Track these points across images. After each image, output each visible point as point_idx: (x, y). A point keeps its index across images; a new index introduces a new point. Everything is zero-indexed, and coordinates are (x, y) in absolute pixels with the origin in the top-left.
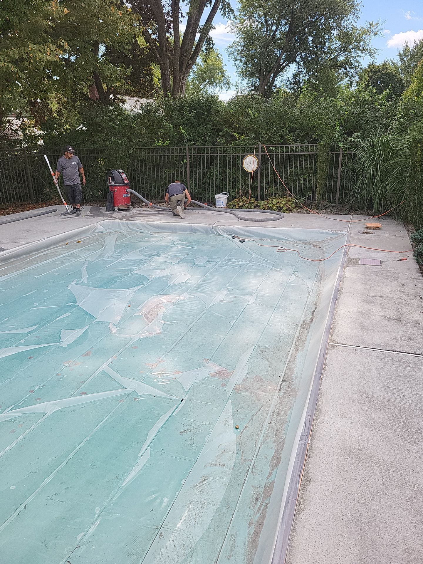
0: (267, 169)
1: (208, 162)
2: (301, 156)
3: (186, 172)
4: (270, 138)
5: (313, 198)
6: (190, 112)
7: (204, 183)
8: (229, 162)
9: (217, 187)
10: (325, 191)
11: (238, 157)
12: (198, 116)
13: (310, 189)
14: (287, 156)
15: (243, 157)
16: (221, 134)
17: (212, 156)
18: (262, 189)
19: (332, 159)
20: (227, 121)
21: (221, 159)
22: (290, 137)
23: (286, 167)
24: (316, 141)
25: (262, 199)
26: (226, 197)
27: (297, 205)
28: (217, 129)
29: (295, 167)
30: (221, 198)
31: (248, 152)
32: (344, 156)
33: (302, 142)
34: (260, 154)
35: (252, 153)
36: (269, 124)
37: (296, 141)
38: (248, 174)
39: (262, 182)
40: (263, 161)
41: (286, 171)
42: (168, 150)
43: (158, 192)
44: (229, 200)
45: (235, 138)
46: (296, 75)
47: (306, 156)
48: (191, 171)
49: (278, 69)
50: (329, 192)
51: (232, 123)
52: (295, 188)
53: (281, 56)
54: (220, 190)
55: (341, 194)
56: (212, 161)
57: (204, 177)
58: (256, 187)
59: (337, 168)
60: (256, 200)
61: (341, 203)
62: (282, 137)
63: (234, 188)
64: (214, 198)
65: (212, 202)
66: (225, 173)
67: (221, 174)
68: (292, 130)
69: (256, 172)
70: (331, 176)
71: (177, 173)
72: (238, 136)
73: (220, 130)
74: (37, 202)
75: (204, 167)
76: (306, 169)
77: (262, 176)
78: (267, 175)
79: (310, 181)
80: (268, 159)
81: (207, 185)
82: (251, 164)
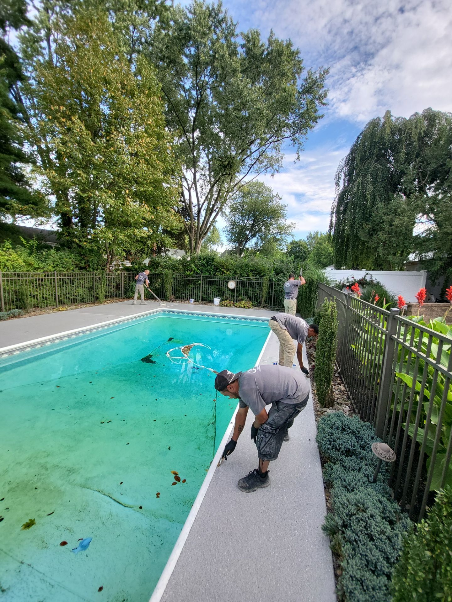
0: (239, 288)
1: (210, 283)
2: (256, 283)
3: (200, 287)
4: (241, 274)
5: (260, 302)
6: (204, 260)
7: (208, 293)
8: (221, 284)
9: (215, 295)
10: (266, 299)
11: (226, 281)
12: (207, 262)
13: (259, 298)
14: (249, 282)
15: (228, 281)
16: (218, 271)
17: (213, 281)
18: (237, 297)
19: (270, 285)
20: (221, 265)
21: (217, 282)
22: (251, 274)
23: (248, 287)
24: (262, 276)
25: (236, 302)
26: (219, 300)
27: (253, 305)
28: (216, 268)
29: (253, 287)
30: (217, 301)
31: (230, 279)
32: (275, 284)
33: (256, 276)
34: (236, 280)
35: (233, 280)
36: (241, 267)
37: (253, 276)
38: (230, 290)
39: (237, 294)
40: (238, 283)
41: (248, 289)
42: (192, 276)
43: (186, 295)
44: (220, 302)
45: (225, 273)
46: (256, 243)
47: (258, 283)
48: (202, 287)
49: (247, 240)
50: (269, 300)
51: (224, 266)
52: (253, 297)
53: (249, 234)
54: (216, 296)
55: (274, 301)
56: (213, 282)
57: (209, 290)
58: (234, 296)
59: (272, 289)
60: (234, 302)
61: (274, 305)
62: (247, 274)
63: (223, 296)
64: (213, 300)
65: (212, 302)
66: (219, 288)
67: (217, 289)
68: (252, 271)
69: (234, 289)
70: (269, 292)
71: (196, 287)
72: (225, 271)
73: (217, 269)
74: (124, 298)
75: (209, 285)
76: (258, 289)
77: (237, 291)
78: (239, 291)
79: (260, 294)
80: (240, 283)
81: (210, 294)
82: (232, 285)
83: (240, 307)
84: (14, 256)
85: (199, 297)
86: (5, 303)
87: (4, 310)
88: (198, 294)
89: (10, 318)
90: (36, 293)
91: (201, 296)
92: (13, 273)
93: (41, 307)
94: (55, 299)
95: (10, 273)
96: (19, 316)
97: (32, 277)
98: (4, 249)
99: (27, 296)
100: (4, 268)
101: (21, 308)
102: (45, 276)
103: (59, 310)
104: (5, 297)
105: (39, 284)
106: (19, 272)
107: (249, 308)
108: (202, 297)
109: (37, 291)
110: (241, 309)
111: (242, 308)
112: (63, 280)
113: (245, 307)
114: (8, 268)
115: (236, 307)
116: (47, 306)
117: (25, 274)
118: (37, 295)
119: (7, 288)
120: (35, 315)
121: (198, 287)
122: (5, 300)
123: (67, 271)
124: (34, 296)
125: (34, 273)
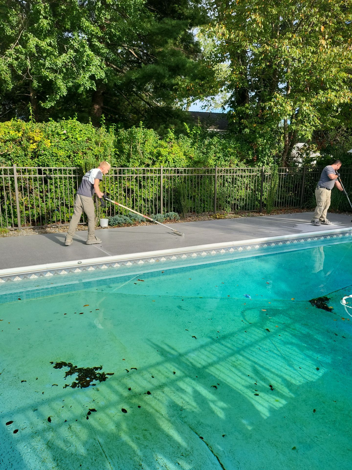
74: (303, 208)
84: (176, 148)
86: (164, 204)
87: (162, 212)
89: (166, 221)
90: (194, 194)
92: (173, 168)
93: (198, 213)
94: (214, 202)
95: (170, 169)
96: (175, 220)
97: (192, 173)
98: (168, 140)
99: (184, 196)
100: (165, 162)
101: (177, 212)
102: (205, 172)
103: (216, 218)
104: (164, 197)
105: (198, 184)
106: (179, 167)
109: (195, 192)
112: (224, 178)
114: (169, 162)
116: (204, 211)
117: (185, 170)
118: (194, 196)
119: (167, 187)
120: (191, 221)
122: (164, 200)
123: (230, 166)
124: (191, 197)
125: (193, 168)
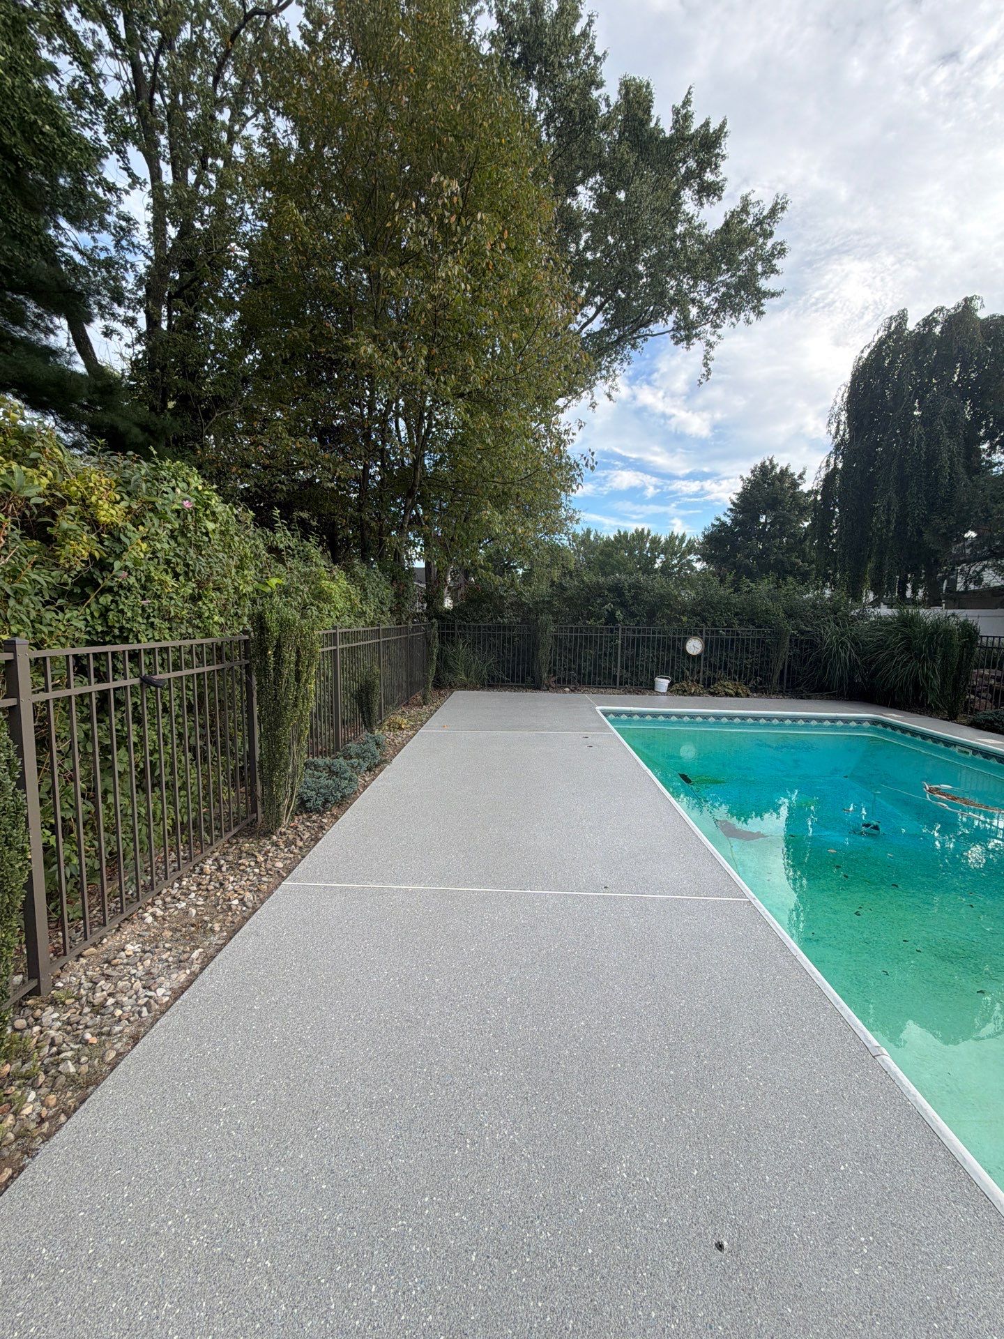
0: (711, 652)
1: (641, 644)
2: (748, 640)
3: (617, 653)
4: (715, 621)
7: (637, 666)
8: (669, 646)
11: (679, 640)
12: (635, 596)
13: (756, 673)
14: (733, 640)
15: (685, 640)
16: (659, 615)
17: (648, 638)
18: (704, 672)
21: (653, 641)
22: (735, 621)
23: (731, 650)
25: (714, 683)
26: (668, 681)
27: (751, 690)
29: (742, 651)
30: (663, 683)
31: (691, 634)
32: (790, 641)
34: (704, 637)
35: (696, 635)
36: (715, 607)
38: (689, 656)
39: (704, 666)
40: (708, 644)
41: (731, 655)
42: (597, 629)
44: (671, 685)
45: (676, 620)
48: (622, 652)
51: (670, 605)
52: (741, 671)
54: (663, 674)
55: (788, 679)
56: (648, 643)
57: (637, 660)
58: (698, 672)
60: (698, 683)
61: (788, 688)
62: (727, 621)
64: (654, 682)
65: (651, 687)
66: (662, 656)
67: (657, 657)
68: (737, 614)
69: (699, 656)
71: (605, 655)
72: (678, 617)
73: (657, 611)
75: (637, 648)
76: (752, 653)
77: (705, 659)
78: (709, 659)
79: (756, 665)
80: (712, 642)
81: (640, 668)
82: (694, 646)
83: (727, 695)
85: (615, 676)
88: (610, 669)
91: (618, 674)
107: (748, 696)
108: (621, 677)
110: (729, 699)
111: (731, 696)
113: (737, 695)
115: (713, 694)
121: (610, 654)
